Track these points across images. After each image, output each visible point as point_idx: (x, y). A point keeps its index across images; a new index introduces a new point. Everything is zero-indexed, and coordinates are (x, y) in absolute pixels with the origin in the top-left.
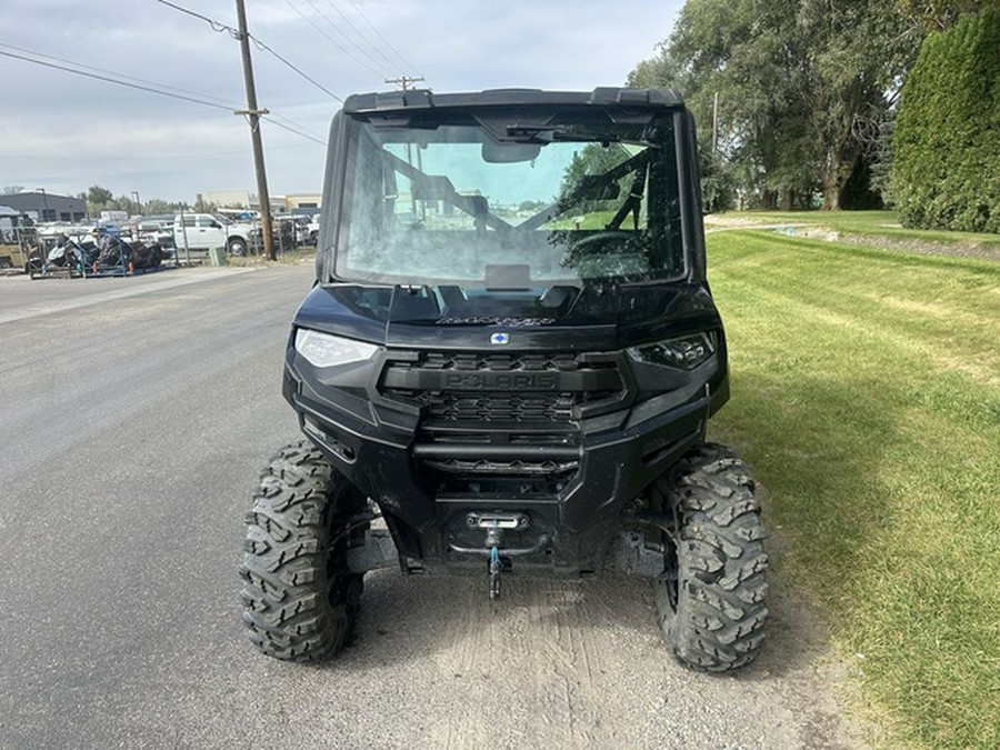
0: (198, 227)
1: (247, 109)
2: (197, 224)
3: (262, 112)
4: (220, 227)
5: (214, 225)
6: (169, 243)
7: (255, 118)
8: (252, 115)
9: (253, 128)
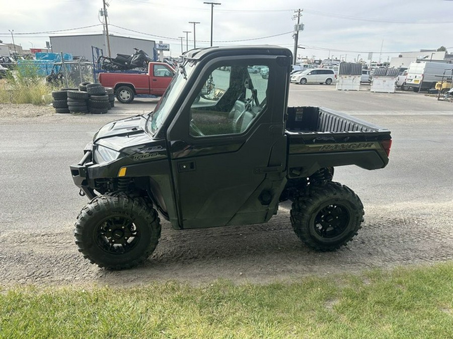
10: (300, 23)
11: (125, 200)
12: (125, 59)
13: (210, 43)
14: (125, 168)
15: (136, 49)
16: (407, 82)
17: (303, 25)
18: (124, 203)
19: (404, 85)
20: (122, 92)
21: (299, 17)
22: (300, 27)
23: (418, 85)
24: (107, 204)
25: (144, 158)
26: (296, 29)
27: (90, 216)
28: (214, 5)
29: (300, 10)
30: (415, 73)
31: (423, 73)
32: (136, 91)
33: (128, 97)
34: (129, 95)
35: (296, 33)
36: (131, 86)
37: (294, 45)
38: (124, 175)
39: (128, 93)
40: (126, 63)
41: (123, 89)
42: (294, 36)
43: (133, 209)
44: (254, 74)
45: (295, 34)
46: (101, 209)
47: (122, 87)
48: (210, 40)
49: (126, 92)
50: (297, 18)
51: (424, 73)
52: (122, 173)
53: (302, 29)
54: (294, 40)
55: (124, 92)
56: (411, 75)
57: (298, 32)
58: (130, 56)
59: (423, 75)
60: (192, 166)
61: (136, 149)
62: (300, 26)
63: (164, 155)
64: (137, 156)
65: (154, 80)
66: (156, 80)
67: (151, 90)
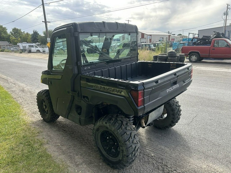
12: (207, 38)
15: (214, 32)
20: (192, 56)
32: (201, 56)
33: (195, 59)
34: (196, 58)
36: (198, 53)
39: (195, 57)
40: (207, 40)
41: (193, 55)
47: (193, 54)
49: (194, 56)
55: (193, 56)
58: (210, 36)
60: (51, 83)
65: (213, 49)
66: (214, 49)
67: (210, 55)
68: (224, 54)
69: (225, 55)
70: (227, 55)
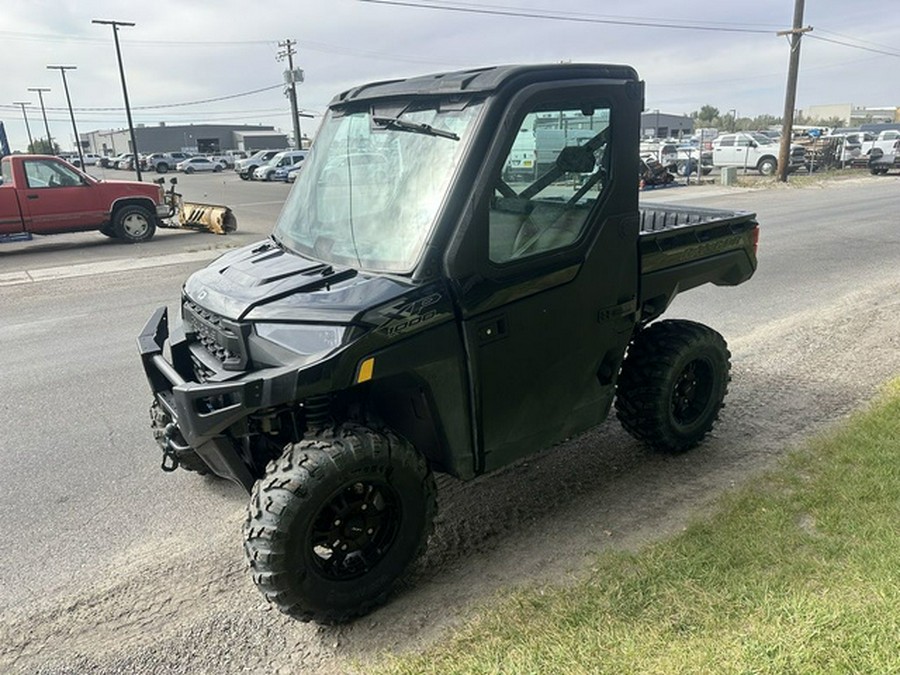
0: (736, 146)
1: (791, 29)
2: (736, 144)
3: (807, 30)
4: (755, 146)
5: (751, 144)
6: (708, 161)
7: (797, 37)
8: (795, 34)
9: (793, 48)
10: (295, 68)
11: (373, 439)
13: (125, 111)
14: (372, 360)
16: (513, 166)
17: (302, 71)
18: (373, 445)
19: (509, 172)
21: (290, 56)
22: (295, 76)
23: (530, 169)
24: (339, 458)
25: (409, 329)
26: (289, 80)
27: (301, 500)
28: (117, 26)
29: (288, 41)
30: (523, 150)
31: (534, 148)
35: (291, 87)
37: (290, 111)
38: (369, 377)
42: (288, 93)
43: (393, 454)
44: (215, 174)
45: (289, 90)
46: (327, 475)
48: (124, 106)
50: (287, 58)
51: (537, 147)
52: (366, 372)
53: (302, 80)
54: (289, 100)
56: (517, 153)
57: (293, 85)
59: (535, 152)
60: (500, 327)
61: (390, 309)
62: (295, 72)
63: (448, 314)
64: (394, 324)
65: (30, 197)
66: (36, 197)
67: (28, 221)
68: (79, 211)
69: (81, 214)
70: (87, 213)
